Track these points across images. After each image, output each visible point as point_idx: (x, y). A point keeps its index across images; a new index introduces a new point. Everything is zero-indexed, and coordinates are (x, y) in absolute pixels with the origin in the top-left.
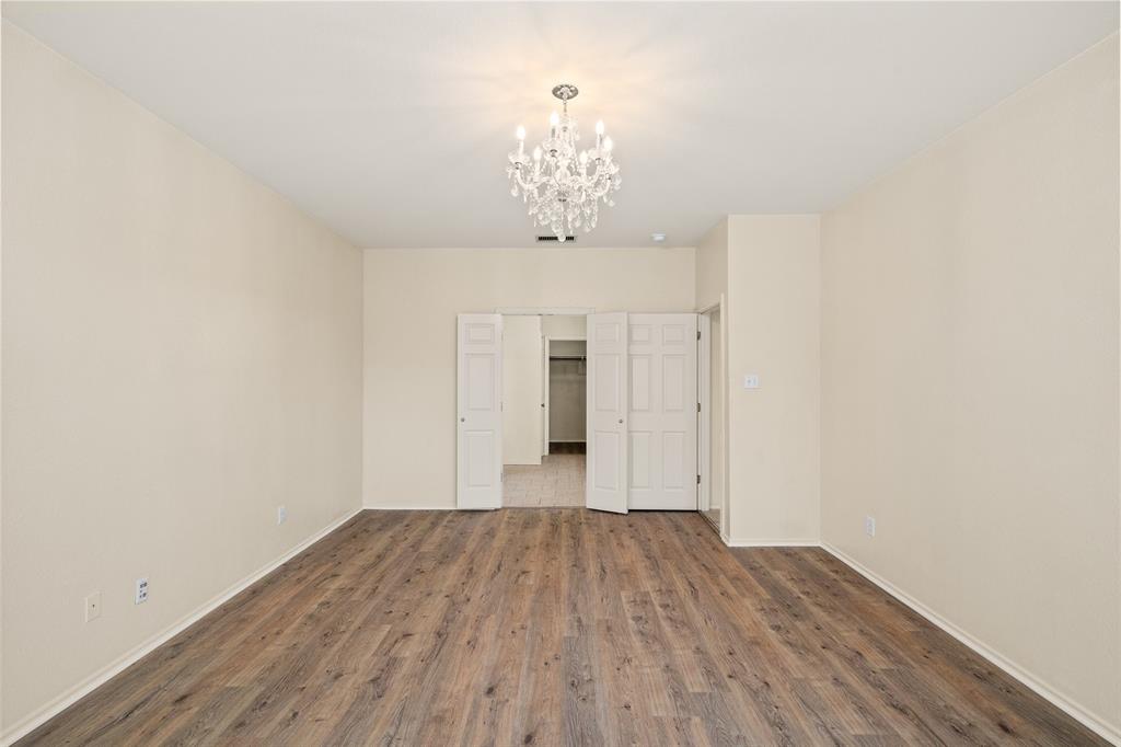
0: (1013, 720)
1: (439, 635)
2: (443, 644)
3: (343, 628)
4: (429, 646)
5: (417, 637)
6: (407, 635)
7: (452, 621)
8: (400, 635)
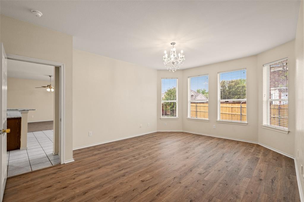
0: (137, 138)
1: (191, 171)
2: (192, 168)
3: (221, 185)
4: (195, 169)
5: (197, 172)
6: (200, 174)
7: (185, 173)
8: (202, 175)
